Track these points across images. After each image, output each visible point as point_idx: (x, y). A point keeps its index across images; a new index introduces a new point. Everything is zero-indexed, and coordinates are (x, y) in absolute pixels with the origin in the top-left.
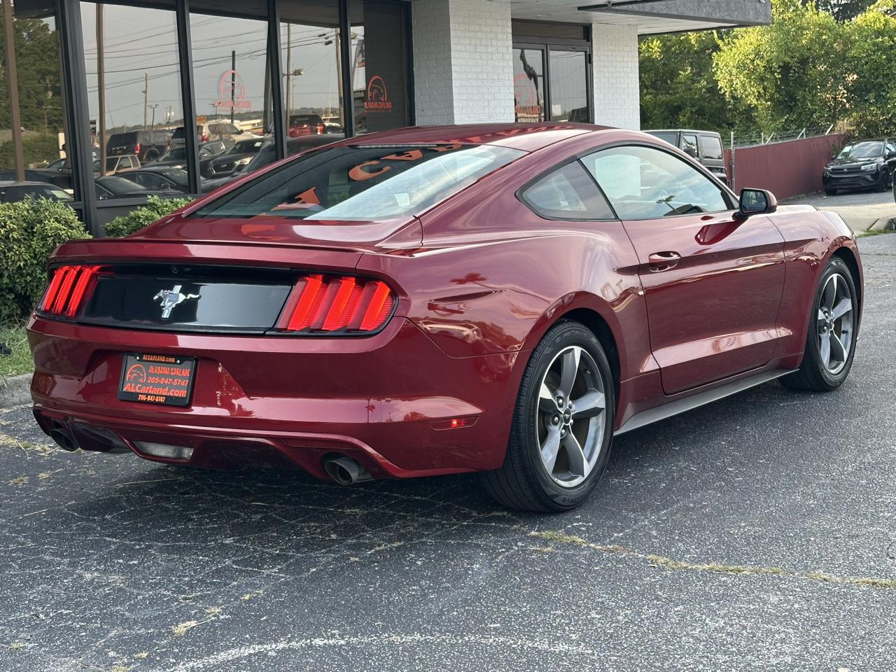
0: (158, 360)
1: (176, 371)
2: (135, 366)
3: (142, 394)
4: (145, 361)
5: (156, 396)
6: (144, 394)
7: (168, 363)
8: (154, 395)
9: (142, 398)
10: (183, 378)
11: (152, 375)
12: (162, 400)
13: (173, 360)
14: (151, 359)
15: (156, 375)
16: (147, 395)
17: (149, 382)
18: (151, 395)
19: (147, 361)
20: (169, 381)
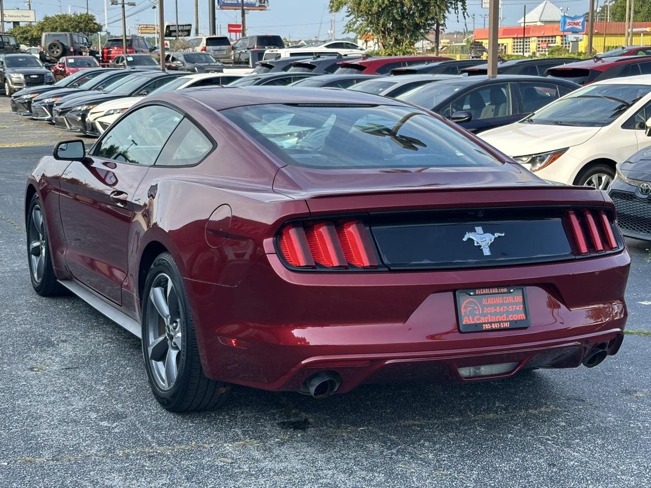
0: (491, 292)
1: (509, 299)
2: (468, 300)
3: (485, 323)
4: (477, 295)
5: (500, 322)
6: (487, 323)
7: (501, 293)
8: (497, 322)
9: (487, 327)
10: (516, 304)
11: (487, 306)
12: (507, 325)
13: (505, 290)
14: (484, 292)
15: (490, 305)
16: (491, 323)
17: (485, 312)
18: (495, 323)
19: (481, 295)
20: (504, 309)
